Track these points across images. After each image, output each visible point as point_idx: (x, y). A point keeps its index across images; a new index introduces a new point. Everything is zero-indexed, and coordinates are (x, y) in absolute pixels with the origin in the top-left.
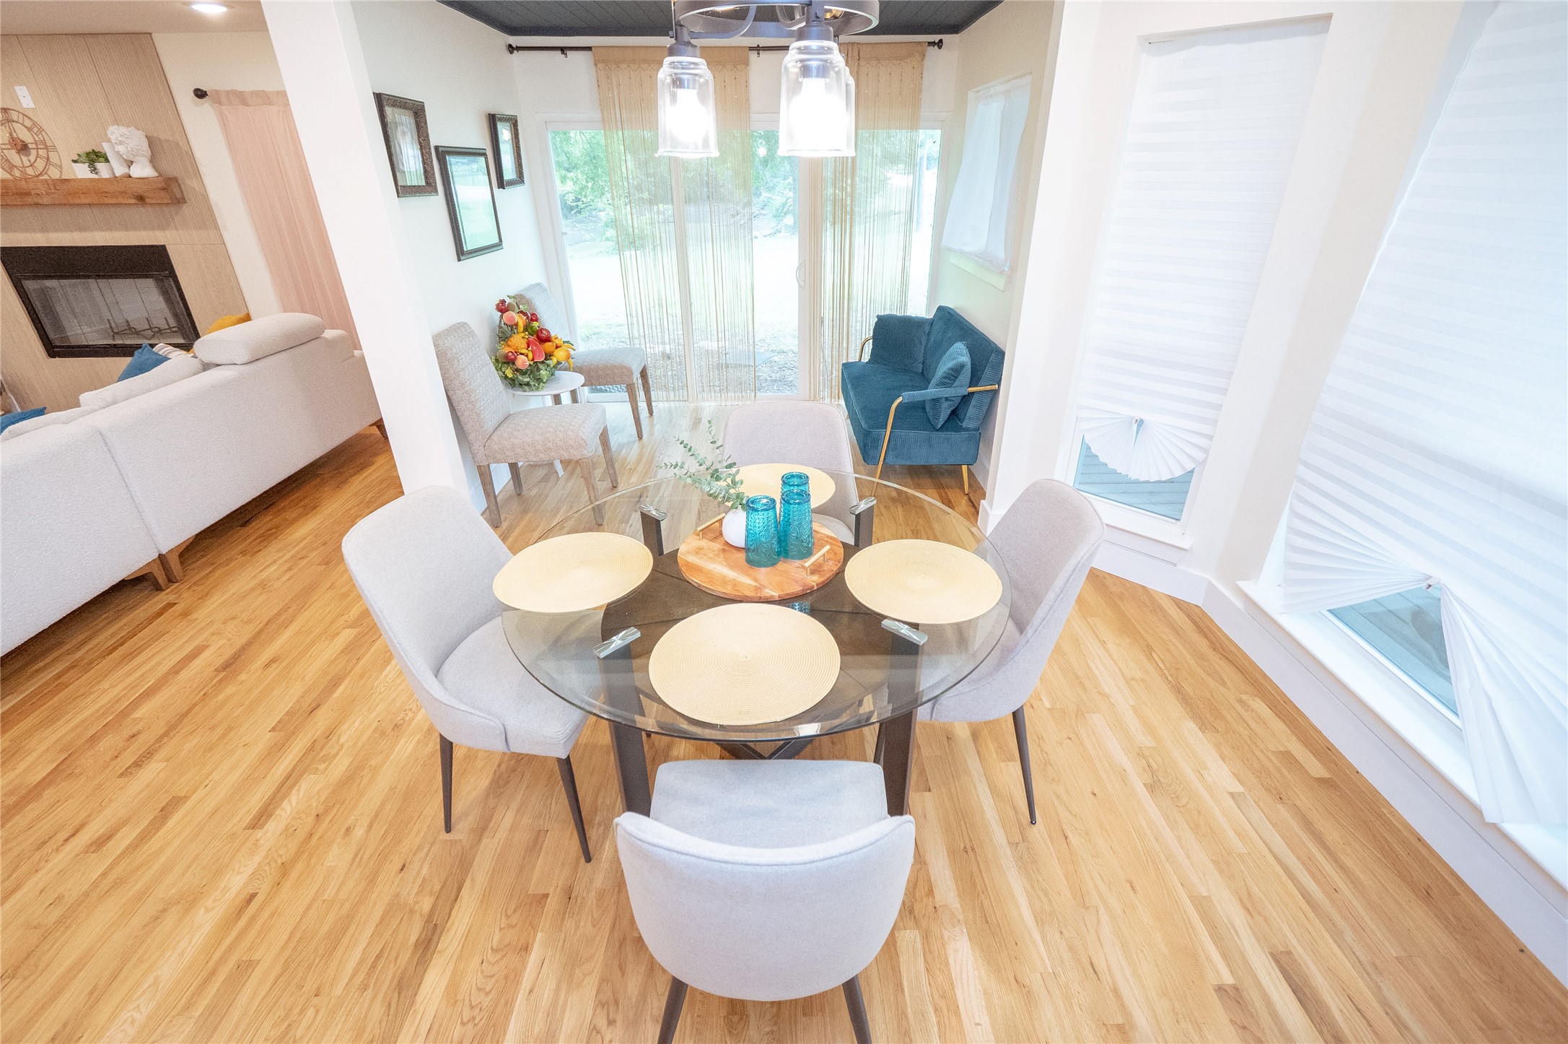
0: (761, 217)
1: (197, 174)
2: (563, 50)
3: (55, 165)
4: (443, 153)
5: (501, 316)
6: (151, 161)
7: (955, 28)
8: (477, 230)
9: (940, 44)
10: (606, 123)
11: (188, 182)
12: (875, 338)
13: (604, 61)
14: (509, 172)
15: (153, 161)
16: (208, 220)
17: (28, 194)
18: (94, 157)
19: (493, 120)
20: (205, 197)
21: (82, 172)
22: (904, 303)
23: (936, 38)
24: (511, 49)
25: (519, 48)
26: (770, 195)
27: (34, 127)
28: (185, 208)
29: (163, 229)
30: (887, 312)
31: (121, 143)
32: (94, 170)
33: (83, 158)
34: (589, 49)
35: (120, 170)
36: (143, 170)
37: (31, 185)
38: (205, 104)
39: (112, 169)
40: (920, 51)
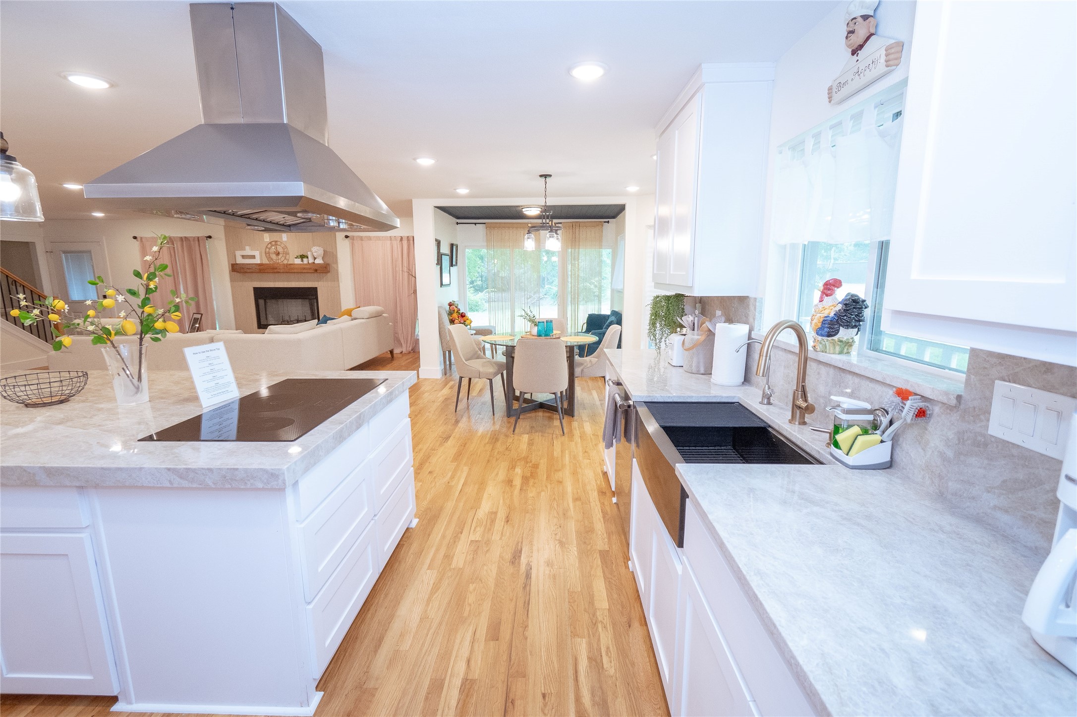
0: (544, 299)
1: (336, 262)
2: (475, 224)
3: (287, 259)
4: (442, 255)
5: (450, 308)
6: (322, 258)
7: (614, 217)
8: (446, 280)
9: (608, 222)
10: (488, 247)
11: (333, 265)
12: (587, 323)
13: (489, 227)
14: (454, 263)
15: (323, 258)
16: (336, 279)
17: (276, 268)
18: (302, 257)
19: (452, 245)
20: (337, 271)
21: (298, 261)
22: (600, 309)
23: (607, 220)
24: (457, 223)
25: (460, 223)
26: (550, 286)
27: (285, 247)
28: (329, 274)
29: (318, 281)
30: (593, 313)
31: (316, 252)
32: (302, 261)
33: (299, 257)
34: (485, 223)
35: (311, 261)
36: (319, 261)
37: (278, 265)
38: (347, 241)
39: (308, 260)
40: (601, 224)
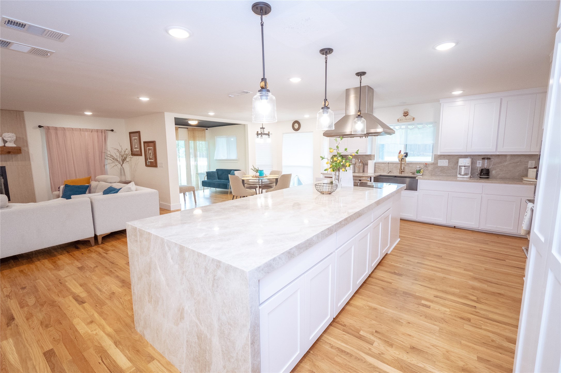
1: (27, 146)
6: (14, 142)
9: (207, 129)
11: (24, 148)
16: (27, 158)
28: (21, 155)
36: (10, 145)
40: (204, 130)
